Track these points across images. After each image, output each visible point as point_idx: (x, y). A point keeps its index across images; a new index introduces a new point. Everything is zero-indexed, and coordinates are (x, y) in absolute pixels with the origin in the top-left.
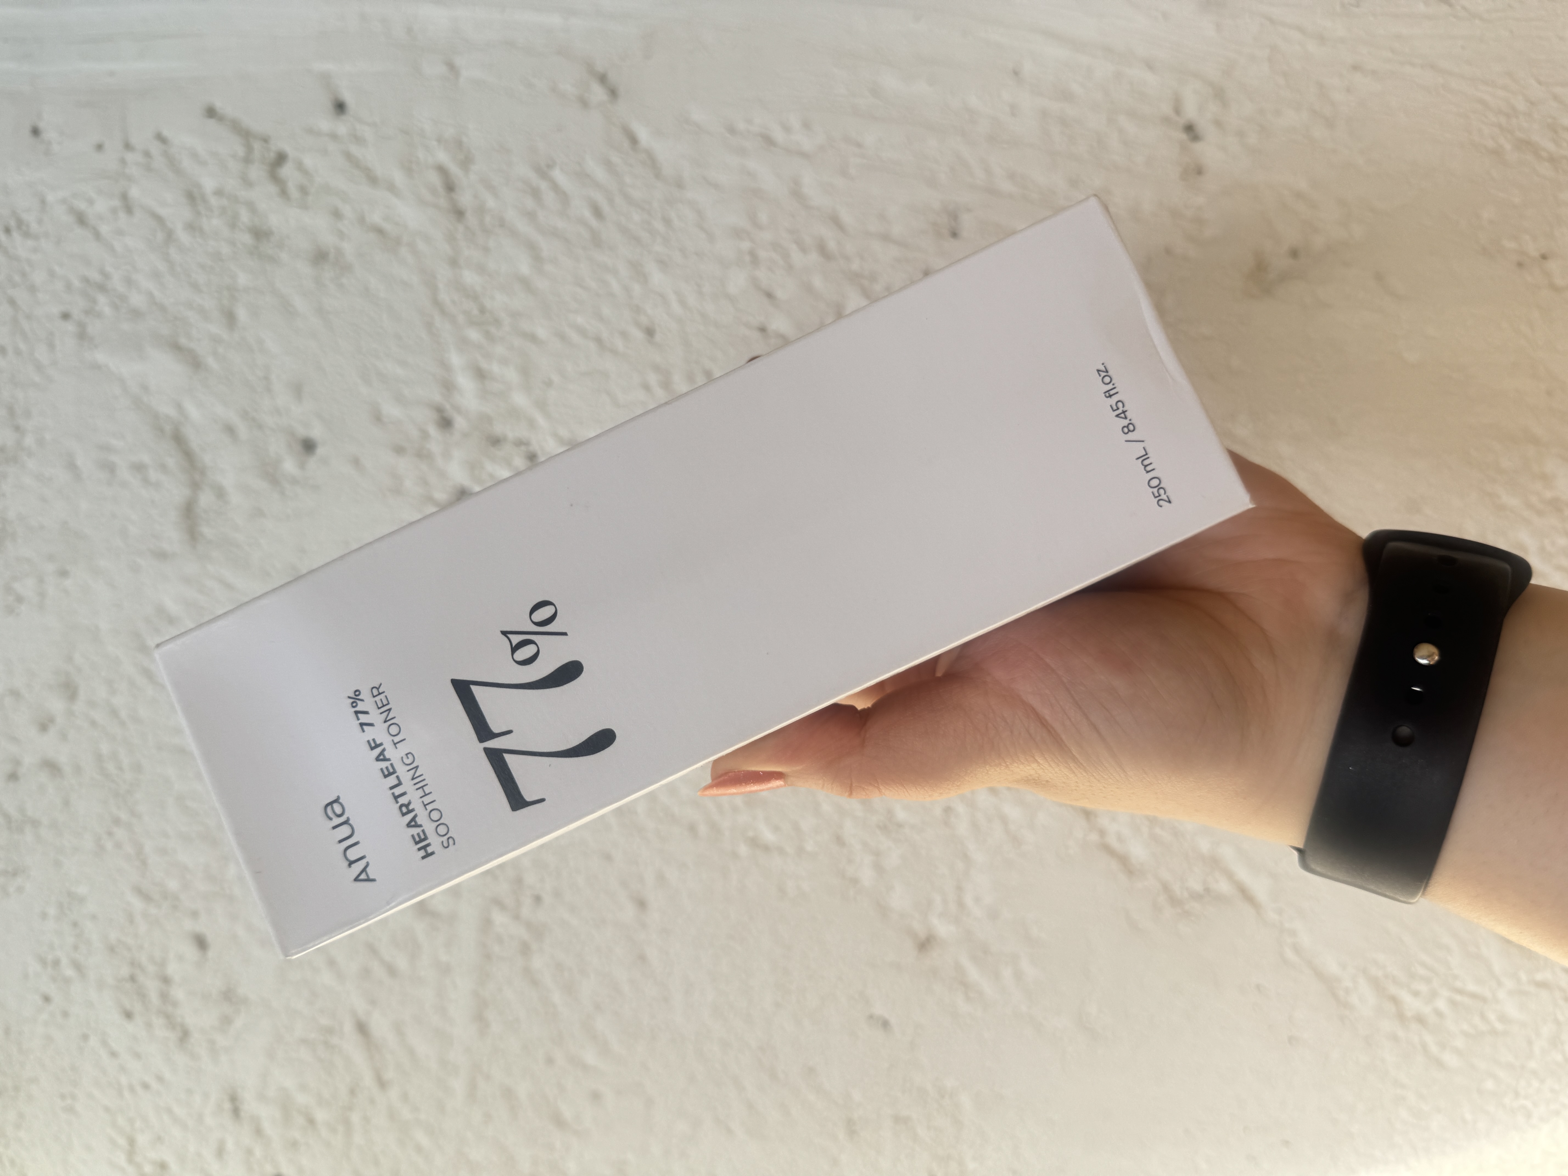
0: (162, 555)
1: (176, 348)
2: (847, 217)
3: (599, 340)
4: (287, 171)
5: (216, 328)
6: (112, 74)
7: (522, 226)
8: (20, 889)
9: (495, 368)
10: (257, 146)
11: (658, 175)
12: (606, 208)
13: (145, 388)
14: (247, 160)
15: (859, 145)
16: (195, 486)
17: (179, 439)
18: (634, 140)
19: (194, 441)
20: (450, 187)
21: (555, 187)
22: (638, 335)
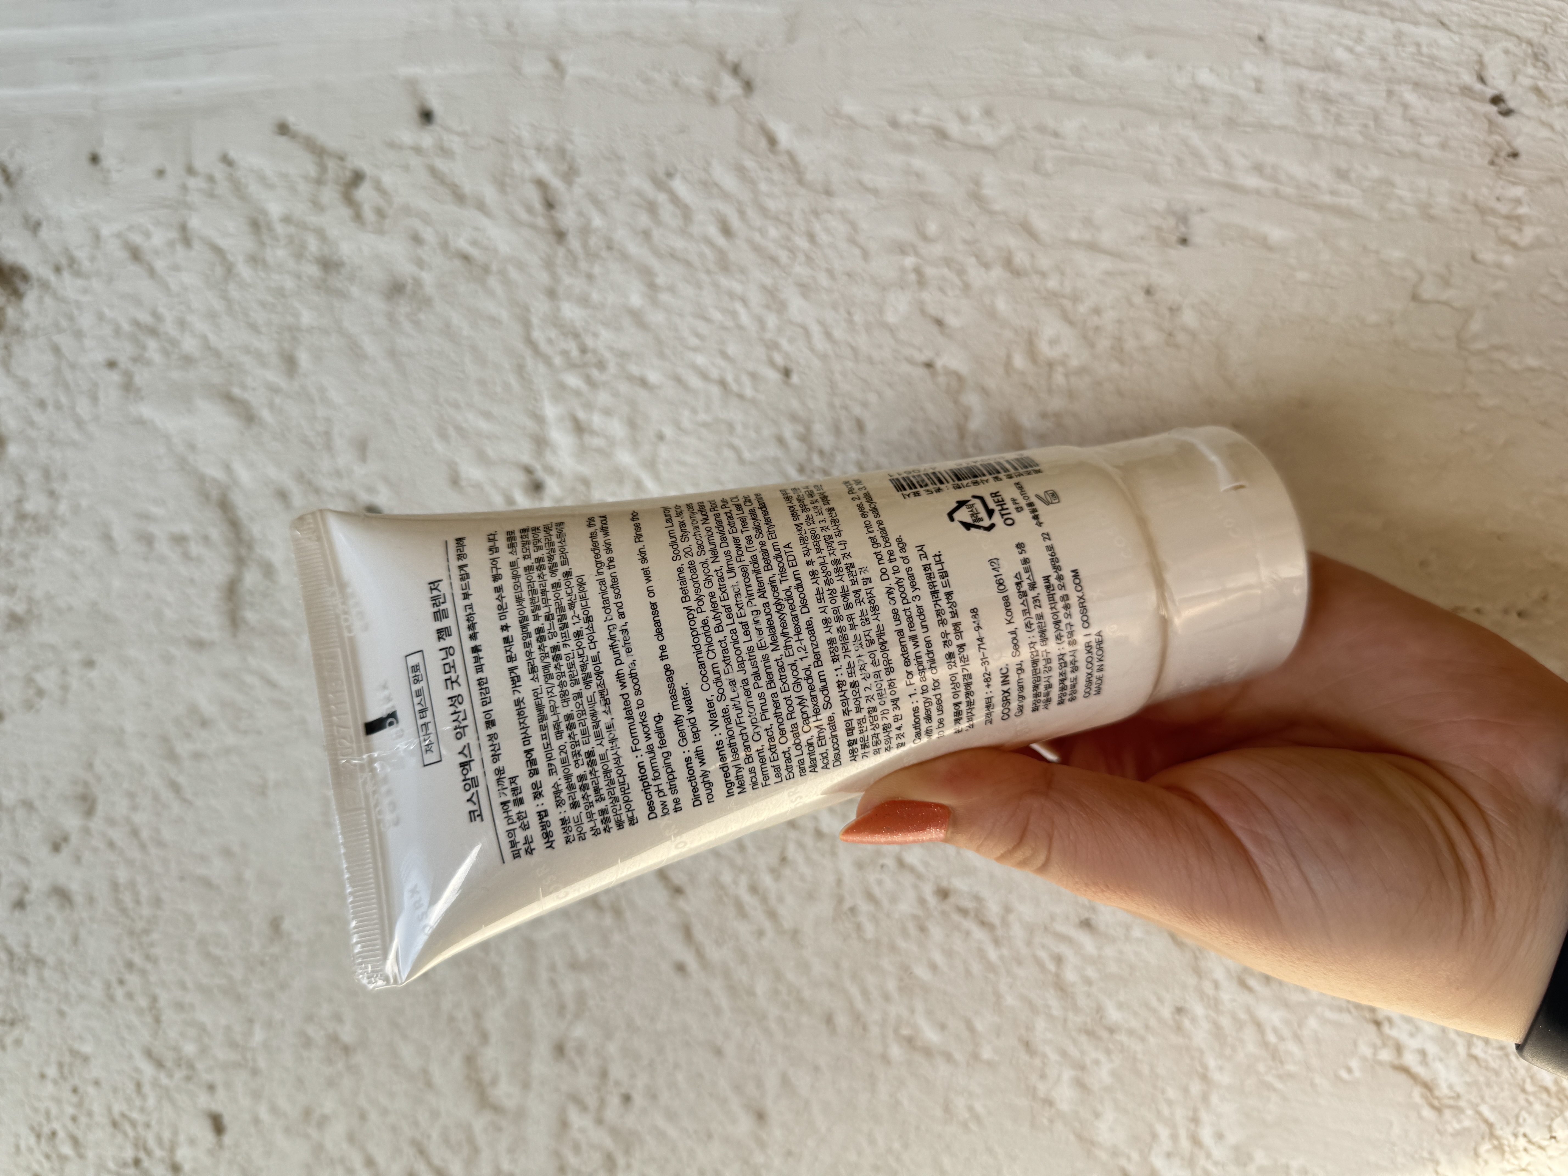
0: (199, 645)
1: (229, 398)
2: (1040, 224)
3: (723, 383)
4: (365, 193)
5: (273, 376)
6: (179, 92)
7: (634, 248)
8: (18, 1042)
9: (597, 420)
10: (331, 164)
11: (801, 182)
12: (735, 222)
13: (192, 447)
14: (319, 182)
15: (1056, 135)
16: (240, 561)
17: (225, 506)
18: (772, 141)
19: (243, 507)
20: (550, 205)
21: (675, 199)
22: (773, 376)
